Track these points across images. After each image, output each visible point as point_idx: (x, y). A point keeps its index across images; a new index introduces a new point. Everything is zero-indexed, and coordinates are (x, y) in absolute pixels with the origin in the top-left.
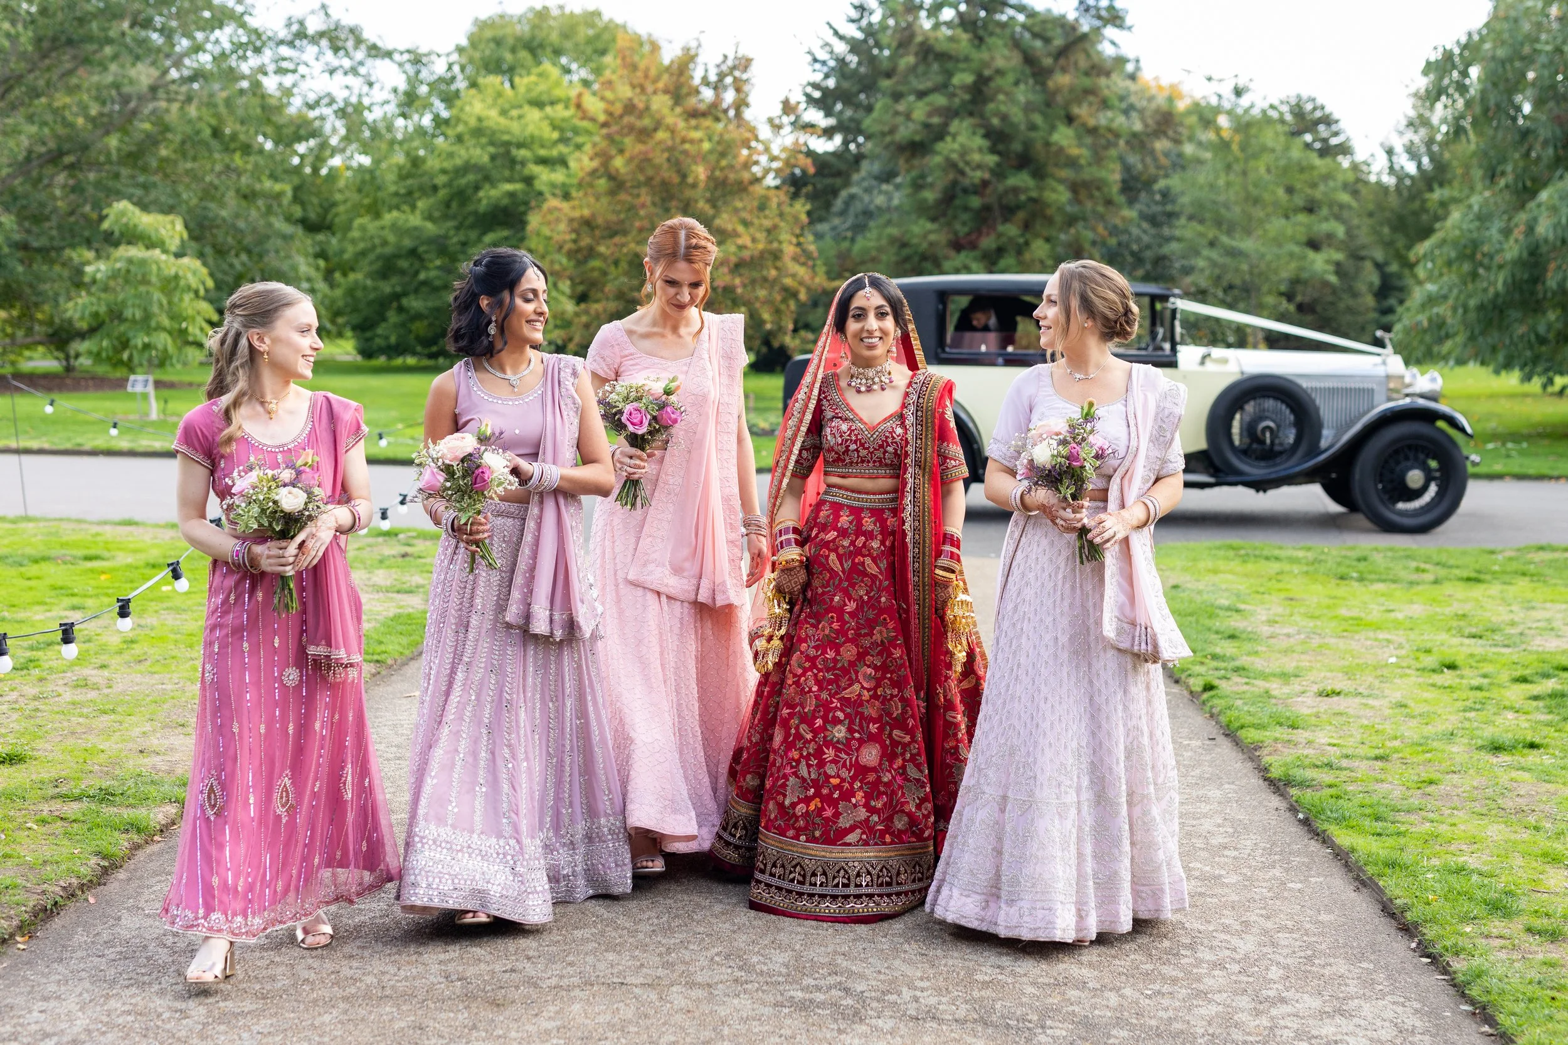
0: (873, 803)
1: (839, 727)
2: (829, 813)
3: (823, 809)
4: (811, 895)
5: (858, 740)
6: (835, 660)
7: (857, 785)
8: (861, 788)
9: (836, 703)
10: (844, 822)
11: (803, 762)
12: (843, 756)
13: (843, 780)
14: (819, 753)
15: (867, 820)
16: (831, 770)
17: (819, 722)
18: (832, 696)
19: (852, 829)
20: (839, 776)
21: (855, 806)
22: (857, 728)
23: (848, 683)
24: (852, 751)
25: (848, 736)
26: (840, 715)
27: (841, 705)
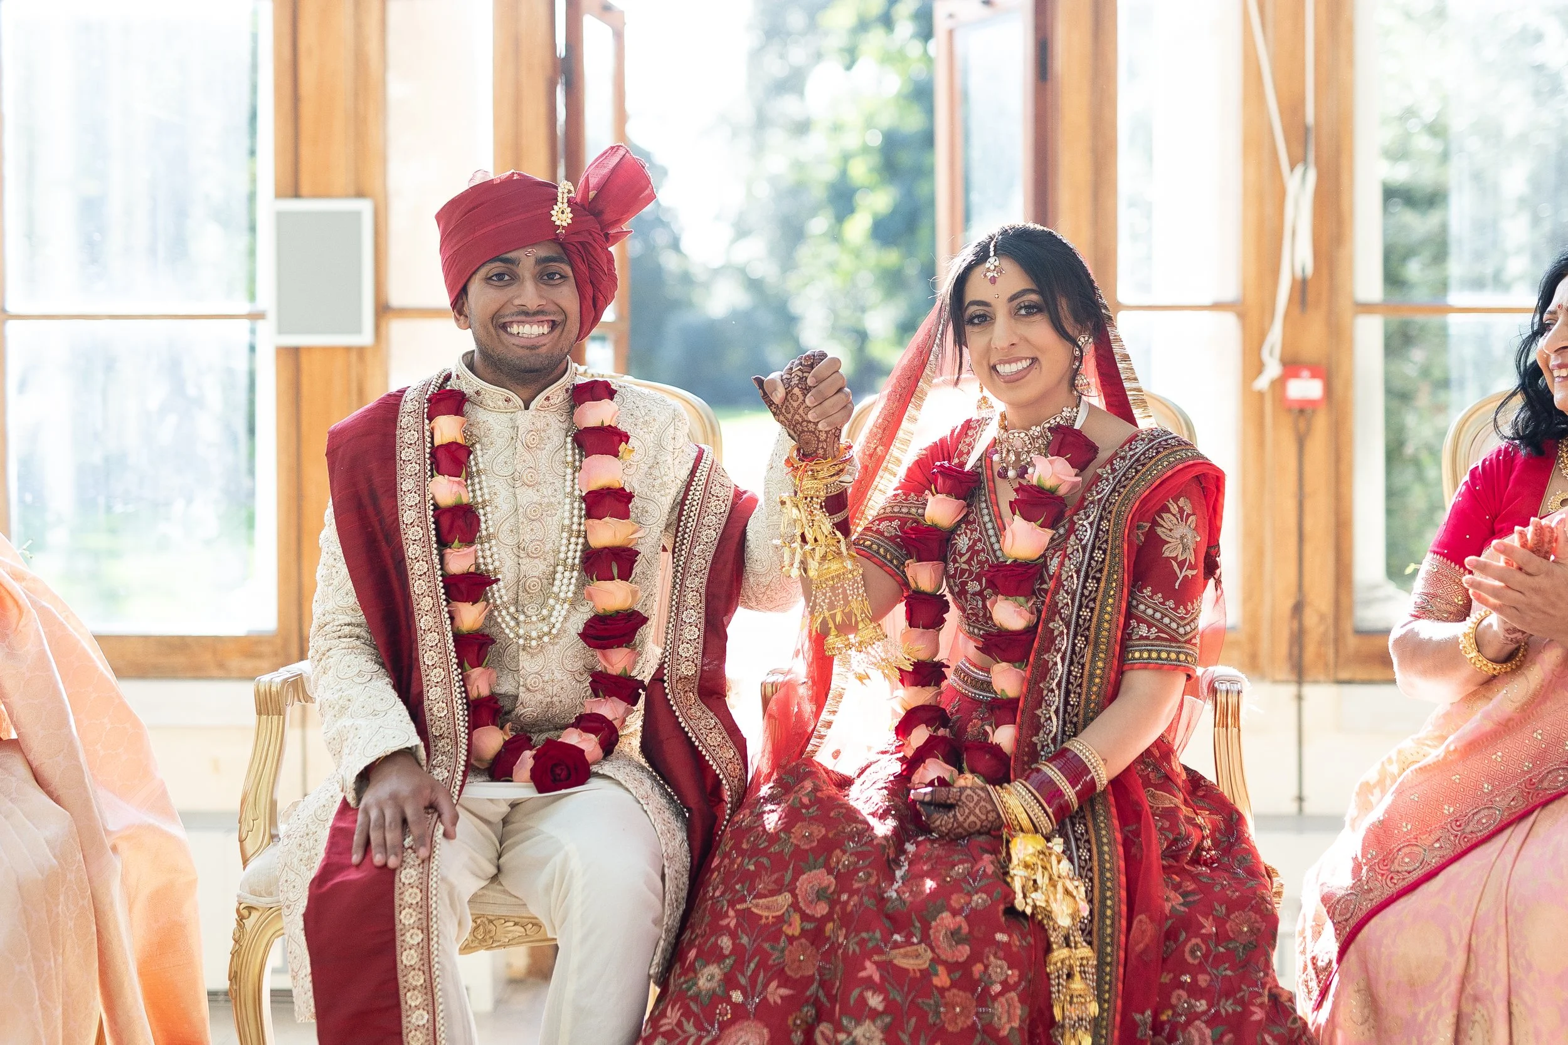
22: (743, 981)
23: (772, 886)
24: (713, 1026)
25: (719, 991)
26: (726, 942)
27: (738, 925)
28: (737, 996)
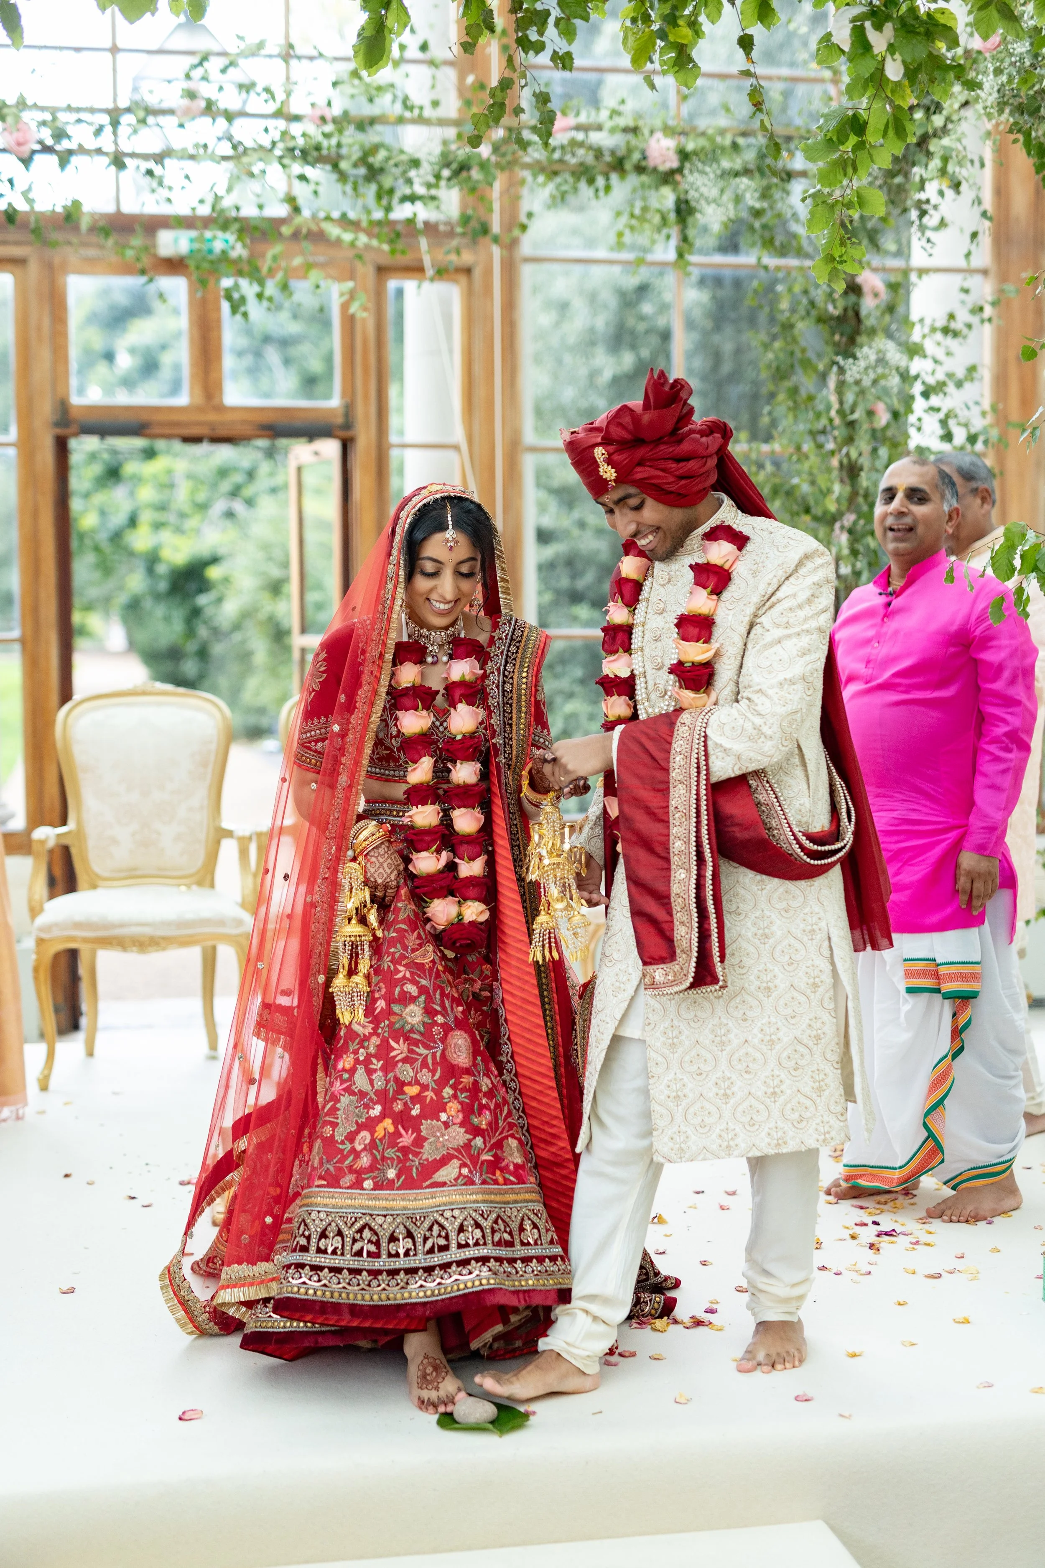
0: (475, 1121)
1: (412, 1007)
2: (407, 1139)
3: (396, 1134)
4: (393, 1273)
5: (442, 1025)
7: (448, 1091)
8: (455, 1096)
9: (403, 972)
10: (429, 1152)
11: (361, 1071)
12: (422, 1050)
13: (424, 1087)
14: (384, 1050)
15: (468, 1146)
16: (406, 1072)
17: (380, 1005)
18: (396, 963)
19: (444, 1161)
20: (417, 1083)
21: (446, 1125)
22: (438, 1008)
23: (418, 942)
24: (436, 1043)
25: (427, 1020)
26: (411, 989)
27: (412, 974)
28: (440, 1019)
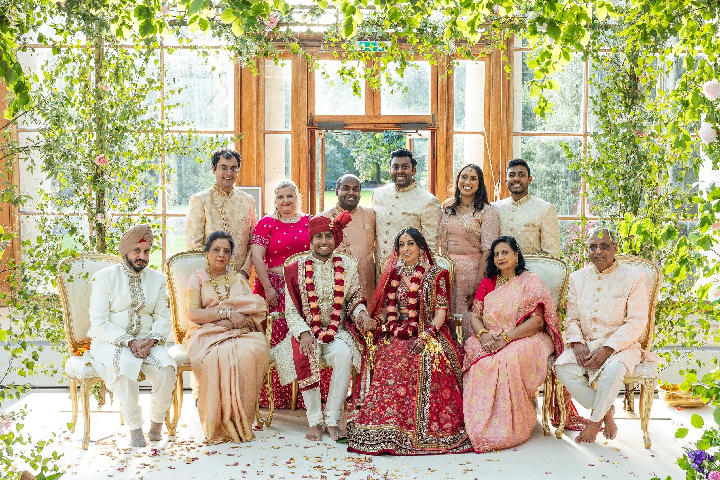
0: (400, 410)
1: (391, 381)
2: (382, 413)
3: (380, 411)
5: (397, 385)
6: (392, 356)
7: (395, 401)
8: (397, 403)
9: (391, 372)
10: (387, 416)
11: (375, 395)
12: (391, 391)
14: (382, 390)
15: (397, 415)
17: (383, 379)
18: (389, 368)
19: (389, 418)
20: (388, 398)
21: (393, 409)
25: (394, 383)
